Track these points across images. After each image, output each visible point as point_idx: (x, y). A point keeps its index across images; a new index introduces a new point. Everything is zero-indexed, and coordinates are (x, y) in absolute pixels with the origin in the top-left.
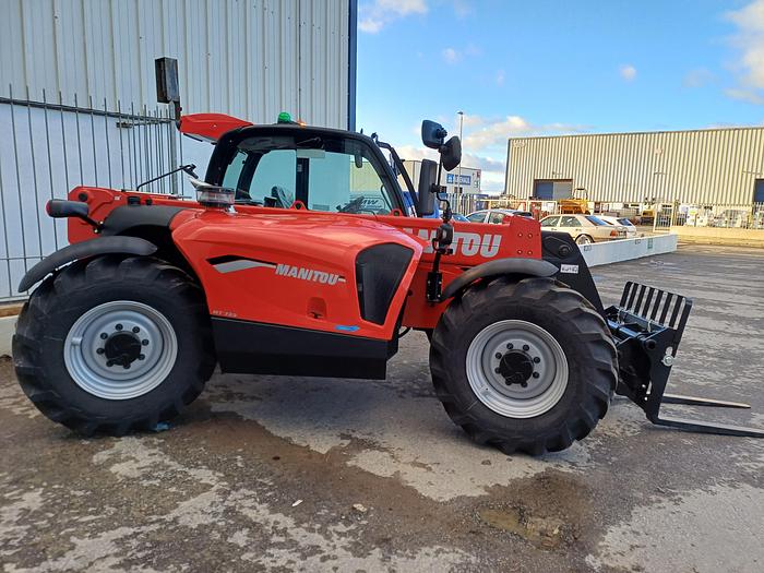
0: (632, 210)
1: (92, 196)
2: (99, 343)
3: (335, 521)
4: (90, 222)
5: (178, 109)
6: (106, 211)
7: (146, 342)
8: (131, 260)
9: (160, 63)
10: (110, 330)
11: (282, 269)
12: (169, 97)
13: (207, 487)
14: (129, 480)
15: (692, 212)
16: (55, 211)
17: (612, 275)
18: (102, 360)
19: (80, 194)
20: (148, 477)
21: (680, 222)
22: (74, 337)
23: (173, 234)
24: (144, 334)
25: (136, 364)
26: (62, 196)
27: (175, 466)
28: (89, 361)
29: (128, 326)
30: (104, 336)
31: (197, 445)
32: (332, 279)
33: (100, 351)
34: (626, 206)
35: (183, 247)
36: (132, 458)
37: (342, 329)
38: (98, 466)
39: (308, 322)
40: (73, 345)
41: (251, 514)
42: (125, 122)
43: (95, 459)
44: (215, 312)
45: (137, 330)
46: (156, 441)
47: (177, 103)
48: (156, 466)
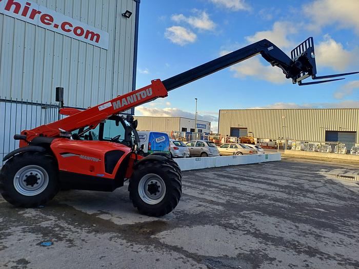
0: (273, 142)
1: (28, 133)
2: (25, 178)
3: (86, 227)
4: (26, 141)
5: (62, 104)
6: (32, 138)
7: (39, 179)
8: (37, 153)
9: (58, 89)
10: (28, 174)
11: (82, 157)
12: (60, 100)
13: (52, 220)
14: (28, 217)
15: (294, 144)
16: (16, 138)
17: (242, 168)
18: (25, 183)
19: (25, 133)
20: (34, 217)
21: (290, 148)
22: (17, 175)
23: (51, 146)
24: (39, 176)
25: (35, 185)
26: (19, 133)
27: (43, 215)
28: (21, 183)
29: (34, 173)
30: (26, 176)
31: (51, 211)
32: (97, 160)
33: (25, 181)
34: (271, 141)
35: (53, 149)
36: (30, 213)
37: (99, 175)
38: (20, 214)
39: (89, 173)
40: (17, 178)
41: (62, 225)
42: (44, 106)
43: (19, 213)
44: (60, 169)
45: (37, 174)
46: (39, 210)
47: (62, 102)
48: (37, 215)
